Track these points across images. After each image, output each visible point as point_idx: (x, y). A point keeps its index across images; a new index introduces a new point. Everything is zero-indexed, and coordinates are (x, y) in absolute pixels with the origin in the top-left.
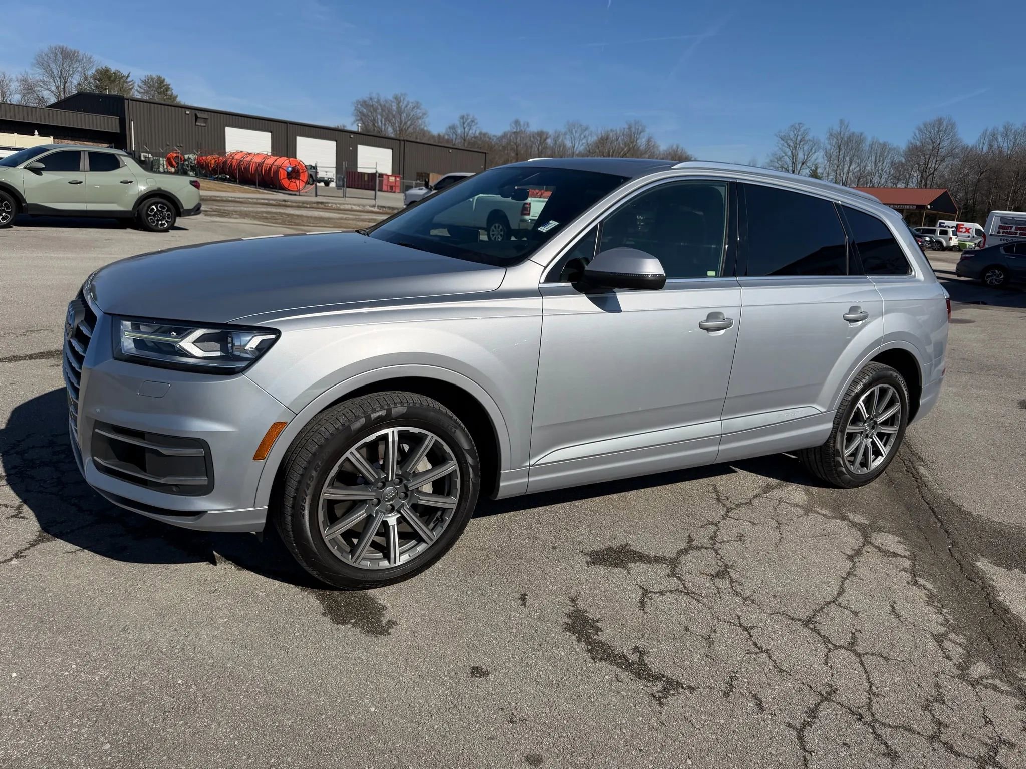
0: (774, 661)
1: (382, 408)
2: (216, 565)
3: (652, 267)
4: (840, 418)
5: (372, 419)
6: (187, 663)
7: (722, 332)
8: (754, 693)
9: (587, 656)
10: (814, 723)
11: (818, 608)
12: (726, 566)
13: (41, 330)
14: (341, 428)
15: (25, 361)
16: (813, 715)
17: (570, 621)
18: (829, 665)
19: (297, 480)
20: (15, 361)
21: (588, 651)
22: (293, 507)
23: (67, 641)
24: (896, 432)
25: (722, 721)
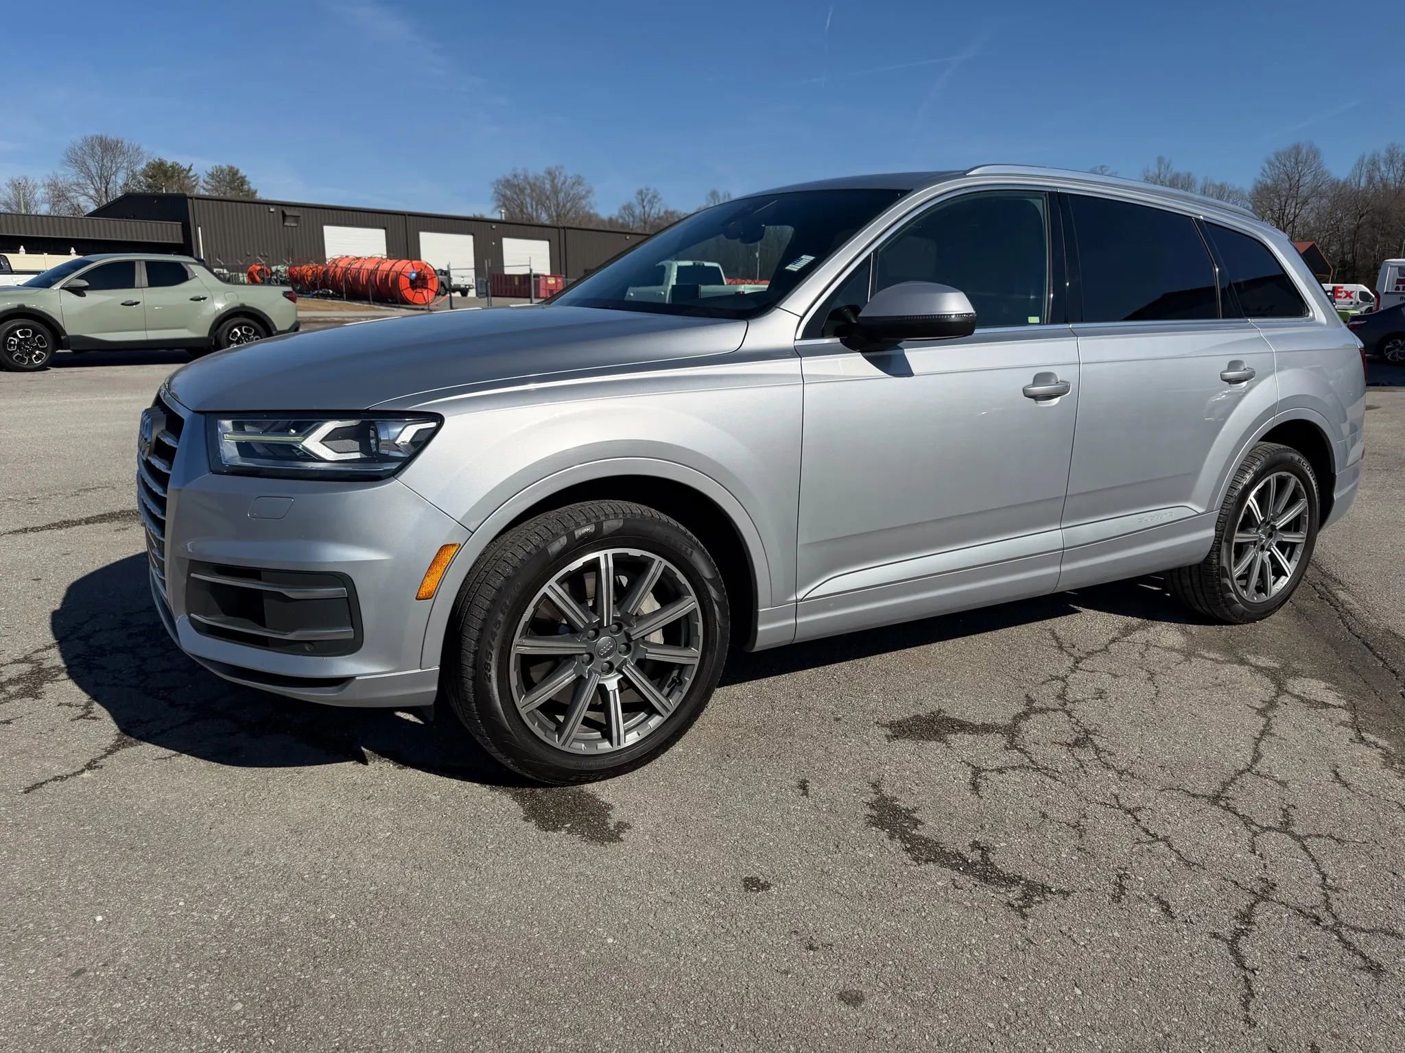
0: (1178, 852)
1: (588, 521)
2: (367, 764)
3: (956, 305)
4: (1225, 522)
5: (577, 537)
6: (340, 892)
7: (1056, 401)
8: (1155, 894)
9: (906, 857)
10: (1251, 930)
11: (1228, 780)
12: (1086, 731)
13: (99, 487)
14: (534, 552)
15: (80, 526)
16: (1246, 920)
17: (875, 813)
18: (1258, 853)
19: (478, 627)
20: (67, 527)
21: (908, 850)
22: (474, 667)
23: (169, 872)
24: (1304, 541)
25: (1116, 934)
